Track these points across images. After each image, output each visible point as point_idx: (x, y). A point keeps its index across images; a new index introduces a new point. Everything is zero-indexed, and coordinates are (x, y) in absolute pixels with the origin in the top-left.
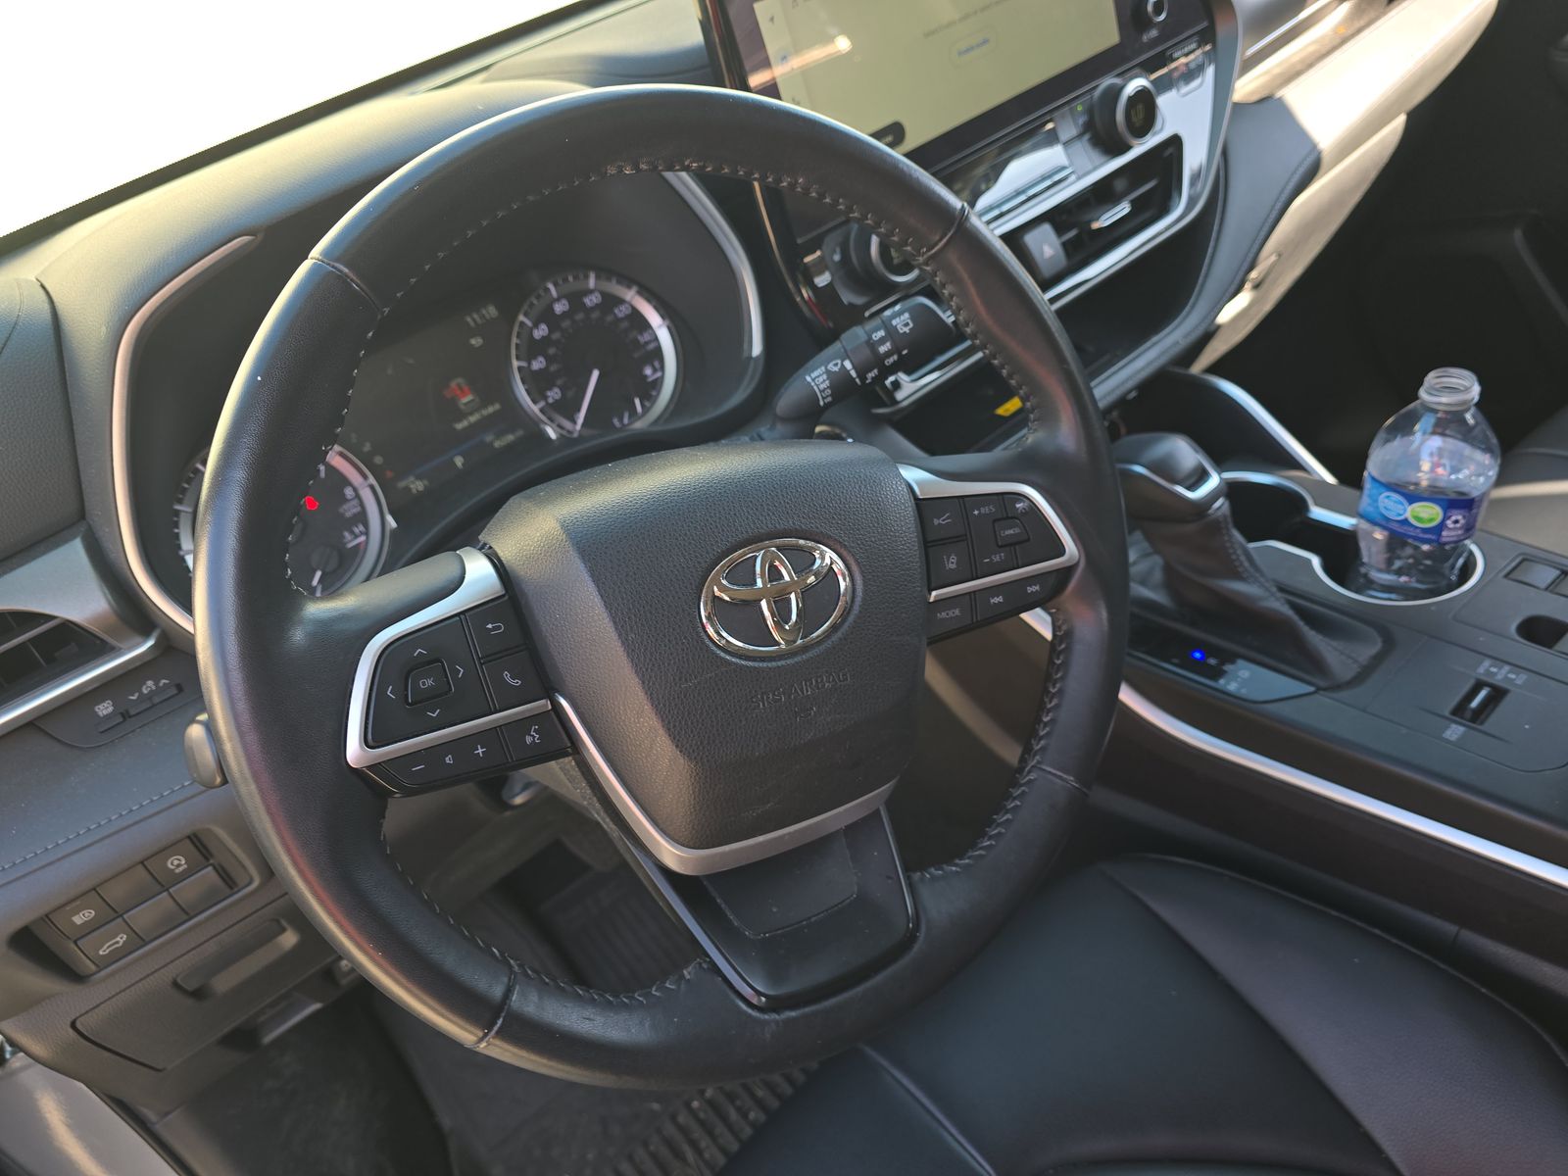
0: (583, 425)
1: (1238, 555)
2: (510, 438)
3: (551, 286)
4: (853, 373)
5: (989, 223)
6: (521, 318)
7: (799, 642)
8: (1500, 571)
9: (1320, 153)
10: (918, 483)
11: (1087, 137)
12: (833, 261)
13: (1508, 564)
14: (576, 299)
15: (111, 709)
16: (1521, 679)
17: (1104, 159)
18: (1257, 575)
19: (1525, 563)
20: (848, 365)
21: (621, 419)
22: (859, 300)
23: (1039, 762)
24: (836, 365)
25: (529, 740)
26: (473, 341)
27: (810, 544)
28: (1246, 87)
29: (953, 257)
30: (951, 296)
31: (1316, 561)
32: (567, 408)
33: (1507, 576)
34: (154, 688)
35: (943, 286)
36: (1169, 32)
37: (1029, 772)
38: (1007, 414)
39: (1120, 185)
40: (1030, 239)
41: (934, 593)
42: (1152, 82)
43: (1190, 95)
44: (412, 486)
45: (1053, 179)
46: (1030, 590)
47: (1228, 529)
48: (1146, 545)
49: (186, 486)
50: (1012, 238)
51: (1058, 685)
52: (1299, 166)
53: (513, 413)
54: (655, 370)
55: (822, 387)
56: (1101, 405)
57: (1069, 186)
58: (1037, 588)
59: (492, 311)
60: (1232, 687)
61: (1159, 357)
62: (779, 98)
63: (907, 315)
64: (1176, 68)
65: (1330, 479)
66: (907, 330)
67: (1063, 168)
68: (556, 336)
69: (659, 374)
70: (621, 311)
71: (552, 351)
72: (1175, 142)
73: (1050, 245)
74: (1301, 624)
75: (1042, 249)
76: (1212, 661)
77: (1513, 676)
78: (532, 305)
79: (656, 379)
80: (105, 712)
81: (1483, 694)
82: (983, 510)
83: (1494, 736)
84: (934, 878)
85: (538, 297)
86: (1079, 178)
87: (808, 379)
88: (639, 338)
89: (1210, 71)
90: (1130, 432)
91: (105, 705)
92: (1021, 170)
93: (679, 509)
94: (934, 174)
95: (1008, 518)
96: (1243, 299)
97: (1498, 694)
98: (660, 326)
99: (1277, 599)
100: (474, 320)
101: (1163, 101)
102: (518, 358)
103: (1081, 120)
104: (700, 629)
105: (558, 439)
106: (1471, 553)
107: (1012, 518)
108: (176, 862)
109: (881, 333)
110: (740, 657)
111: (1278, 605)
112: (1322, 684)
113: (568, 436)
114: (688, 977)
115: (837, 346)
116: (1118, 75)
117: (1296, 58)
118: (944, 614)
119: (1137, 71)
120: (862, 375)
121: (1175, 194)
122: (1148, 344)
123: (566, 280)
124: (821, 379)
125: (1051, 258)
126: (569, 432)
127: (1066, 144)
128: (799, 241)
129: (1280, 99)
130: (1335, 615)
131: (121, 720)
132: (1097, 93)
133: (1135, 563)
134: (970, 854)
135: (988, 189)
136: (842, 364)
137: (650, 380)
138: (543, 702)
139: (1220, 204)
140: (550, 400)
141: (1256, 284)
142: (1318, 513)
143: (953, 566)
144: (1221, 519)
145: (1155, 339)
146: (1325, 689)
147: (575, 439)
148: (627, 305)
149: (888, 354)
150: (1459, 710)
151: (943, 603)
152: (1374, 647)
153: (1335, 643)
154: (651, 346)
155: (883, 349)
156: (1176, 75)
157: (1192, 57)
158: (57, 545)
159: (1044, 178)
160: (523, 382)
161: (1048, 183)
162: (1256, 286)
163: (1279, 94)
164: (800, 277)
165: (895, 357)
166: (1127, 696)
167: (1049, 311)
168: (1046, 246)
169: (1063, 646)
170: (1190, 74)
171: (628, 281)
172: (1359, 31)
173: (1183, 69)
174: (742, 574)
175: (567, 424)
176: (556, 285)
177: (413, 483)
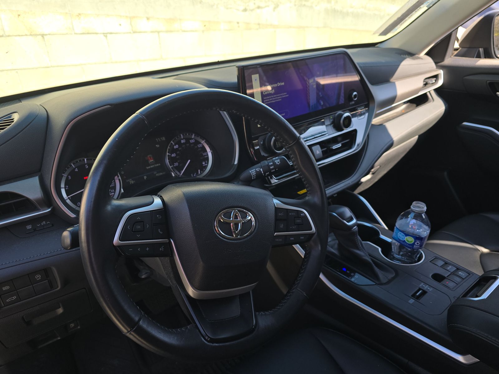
0: (182, 174)
1: (359, 243)
2: (161, 174)
3: (182, 135)
4: (262, 172)
5: (305, 141)
6: (172, 142)
7: (239, 237)
8: (429, 260)
9: (393, 141)
10: (276, 203)
11: (332, 125)
12: (260, 143)
13: (431, 258)
14: (188, 140)
15: (31, 227)
16: (431, 289)
17: (336, 132)
18: (363, 249)
19: (436, 259)
20: (261, 170)
21: (193, 175)
22: (266, 155)
23: (296, 287)
24: (258, 169)
25: (161, 249)
26: (157, 146)
27: (247, 211)
28: (376, 121)
29: (295, 148)
30: (293, 158)
31: (380, 249)
32: (179, 169)
33: (430, 262)
34: (45, 224)
35: (291, 155)
36: (357, 103)
37: (293, 290)
38: (300, 194)
39: (339, 139)
40: (313, 148)
41: (276, 233)
42: (352, 115)
43: (361, 120)
44: (130, 182)
45: (322, 134)
46: (301, 238)
47: (357, 235)
48: (334, 237)
49: (67, 169)
50: (310, 146)
51: (305, 266)
52: (388, 143)
53: (163, 167)
54: (206, 163)
55: (254, 174)
56: (328, 195)
57: (325, 137)
58: (303, 238)
59: (164, 139)
60: (353, 280)
61: (344, 186)
62: (254, 98)
63: (279, 160)
64: (358, 112)
65: (386, 228)
66: (278, 164)
67: (325, 132)
68: (180, 149)
69: (207, 164)
70: (199, 146)
71: (178, 152)
72: (355, 131)
73: (319, 151)
74: (373, 265)
75: (316, 152)
76: (348, 272)
77: (429, 288)
78: (175, 139)
79: (206, 166)
80: (29, 228)
81: (420, 292)
82: (292, 214)
83: (421, 304)
84: (262, 314)
85: (178, 137)
86: (329, 135)
87: (250, 171)
88: (203, 154)
89: (367, 114)
90: (333, 204)
91: (30, 226)
92: (313, 130)
93: (214, 195)
94: (293, 126)
95: (298, 217)
96: (369, 177)
97: (424, 293)
98: (209, 152)
99: (368, 257)
100: (158, 140)
101: (354, 120)
102: (168, 153)
103: (331, 121)
104: (214, 227)
105: (174, 176)
106: (421, 253)
107: (299, 217)
108: (38, 277)
109: (272, 163)
110: (223, 237)
111: (368, 259)
112: (377, 283)
113: (178, 176)
114: (189, 328)
115: (259, 165)
116: (342, 111)
117: (390, 116)
118: (277, 240)
119: (348, 111)
120: (265, 173)
121: (354, 144)
122: (342, 182)
123: (186, 134)
124: (254, 172)
125: (319, 154)
126: (178, 175)
127: (326, 126)
128: (253, 137)
129: (384, 126)
130: (383, 264)
131: (33, 231)
132: (336, 115)
133: (330, 241)
134: (273, 310)
135: (304, 133)
136: (260, 169)
137: (204, 165)
138: (167, 240)
139: (365, 149)
140: (175, 166)
141: (373, 172)
142: (382, 236)
143: (282, 227)
144: (355, 232)
145: (344, 181)
146: (378, 284)
147: (180, 177)
148: (201, 144)
149: (272, 169)
150: (414, 296)
151: (278, 236)
152: (393, 275)
153: (382, 272)
154: (206, 157)
155: (271, 167)
156: (358, 114)
157: (362, 110)
158: (31, 177)
159: (320, 133)
160: (168, 160)
161: (321, 135)
162: (373, 174)
163: (384, 124)
164: (251, 146)
165: (274, 170)
166: (322, 276)
167: (317, 168)
168: (318, 151)
169: (308, 256)
170: (361, 115)
171: (203, 138)
172: (407, 112)
173: (360, 113)
174: (228, 215)
175: (178, 173)
176: (183, 135)
177: (131, 181)
